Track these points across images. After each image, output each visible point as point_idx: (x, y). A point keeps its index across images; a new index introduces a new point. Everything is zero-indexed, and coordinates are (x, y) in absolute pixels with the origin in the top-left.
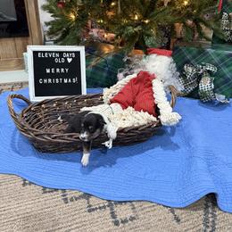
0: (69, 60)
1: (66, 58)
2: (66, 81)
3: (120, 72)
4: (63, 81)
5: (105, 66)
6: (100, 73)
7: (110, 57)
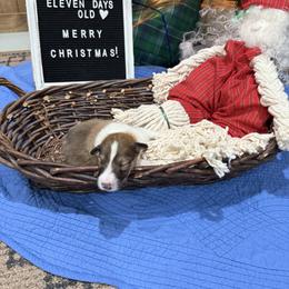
0: (104, 14)
1: (97, 11)
2: (98, 54)
3: (188, 38)
4: (93, 53)
5: (160, 27)
6: (152, 39)
7: (170, 10)
